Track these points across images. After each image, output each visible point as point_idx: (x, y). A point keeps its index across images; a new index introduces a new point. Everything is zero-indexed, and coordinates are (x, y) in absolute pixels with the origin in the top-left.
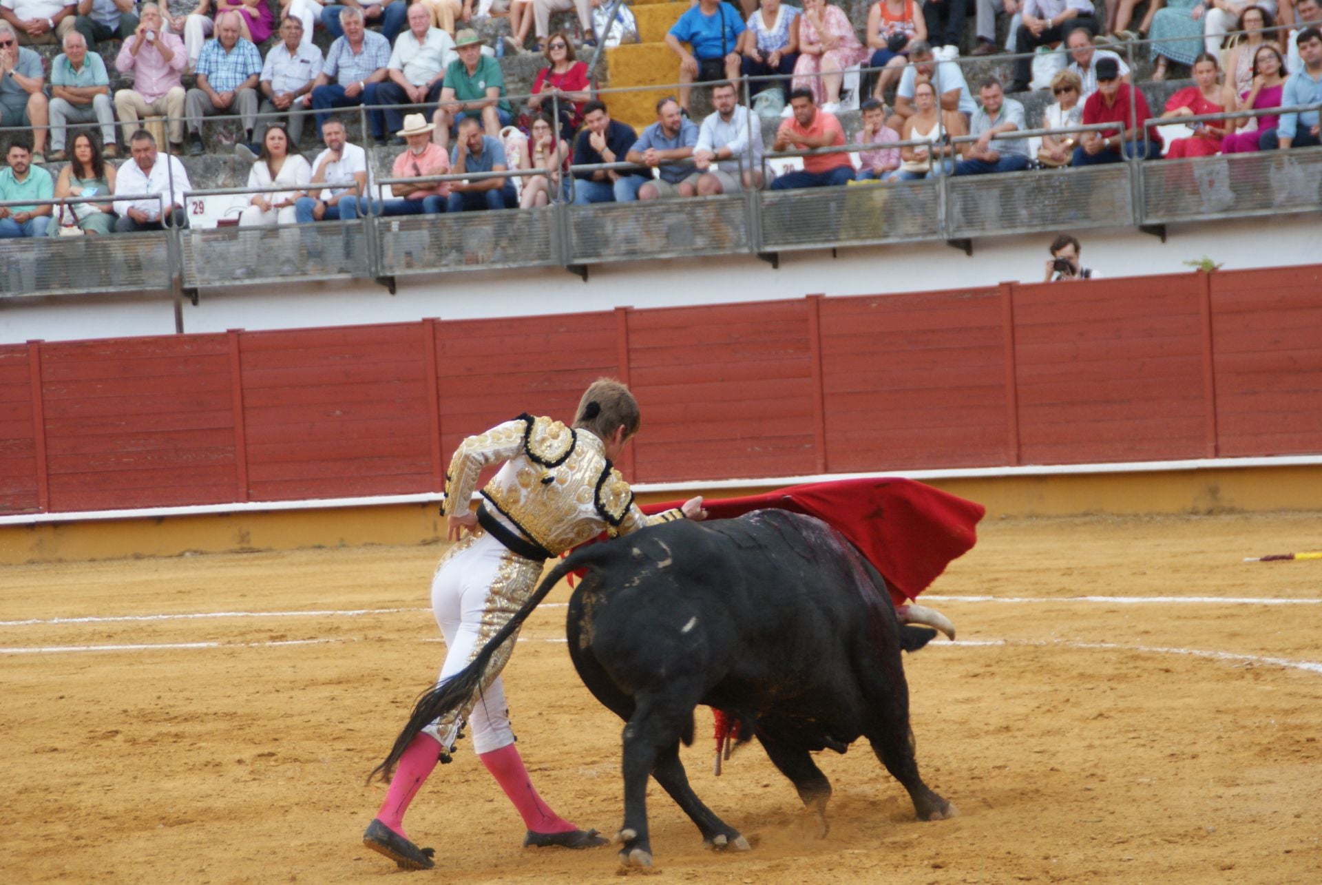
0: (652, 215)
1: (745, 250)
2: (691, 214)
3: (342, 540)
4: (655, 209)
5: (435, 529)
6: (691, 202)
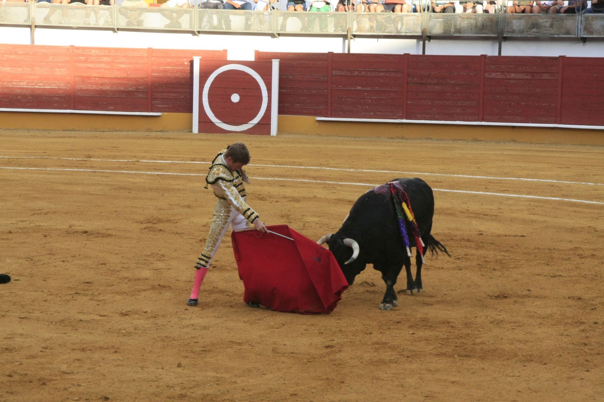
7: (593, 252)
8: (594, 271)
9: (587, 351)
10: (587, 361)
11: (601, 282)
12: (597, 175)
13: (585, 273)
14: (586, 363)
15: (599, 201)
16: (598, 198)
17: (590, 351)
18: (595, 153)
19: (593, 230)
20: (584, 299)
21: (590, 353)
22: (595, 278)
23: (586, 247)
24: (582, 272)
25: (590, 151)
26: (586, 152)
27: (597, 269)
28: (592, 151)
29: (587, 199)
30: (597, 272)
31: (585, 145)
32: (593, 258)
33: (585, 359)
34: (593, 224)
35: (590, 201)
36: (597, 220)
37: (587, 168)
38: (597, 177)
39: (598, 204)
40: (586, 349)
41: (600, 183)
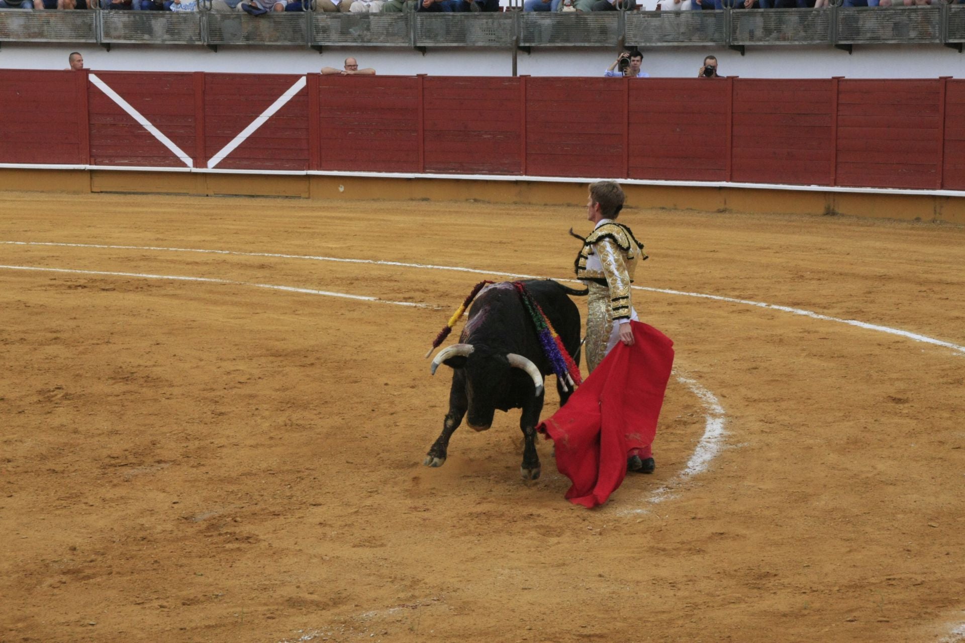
0: (886, 16)
1: (937, 41)
2: (909, 16)
3: (675, 205)
4: (888, 12)
5: (725, 203)
6: (909, 9)
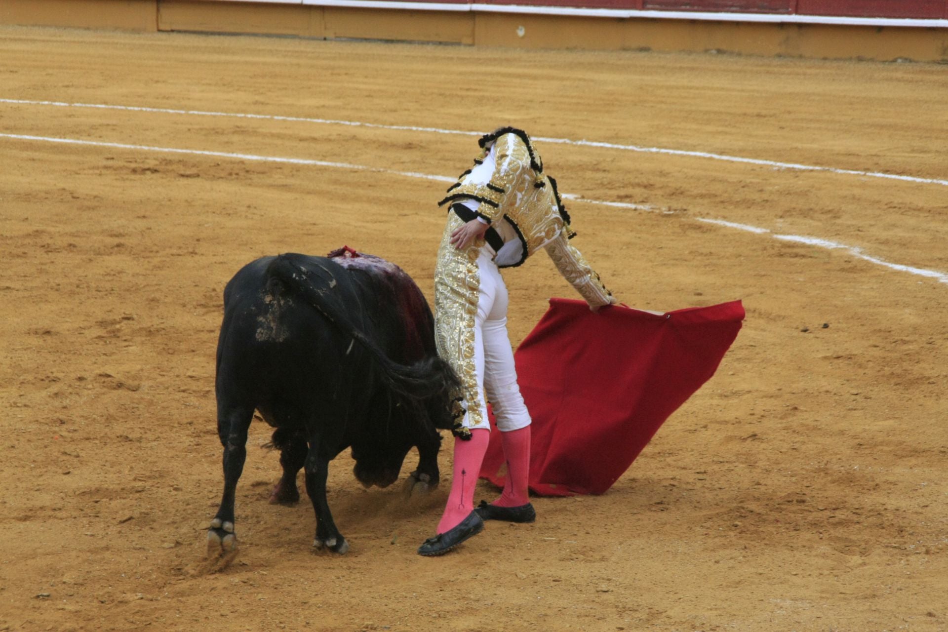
7: (72, 240)
8: (75, 276)
9: (64, 434)
10: (65, 453)
11: (88, 298)
12: (73, 86)
13: (57, 281)
14: (65, 457)
15: (78, 139)
16: (77, 133)
17: (71, 435)
18: (65, 41)
19: (70, 196)
20: (57, 333)
21: (71, 438)
22: (77, 290)
23: (58, 230)
24: (51, 280)
25: (54, 39)
26: (47, 41)
27: (80, 272)
28: (58, 39)
29: (54, 135)
30: (81, 278)
31: (44, 26)
32: (72, 251)
33: (62, 450)
34: (69, 185)
35: (61, 138)
36: (77, 176)
37: (50, 71)
38: (71, 91)
39: (77, 144)
40: (63, 431)
41: (78, 102)
